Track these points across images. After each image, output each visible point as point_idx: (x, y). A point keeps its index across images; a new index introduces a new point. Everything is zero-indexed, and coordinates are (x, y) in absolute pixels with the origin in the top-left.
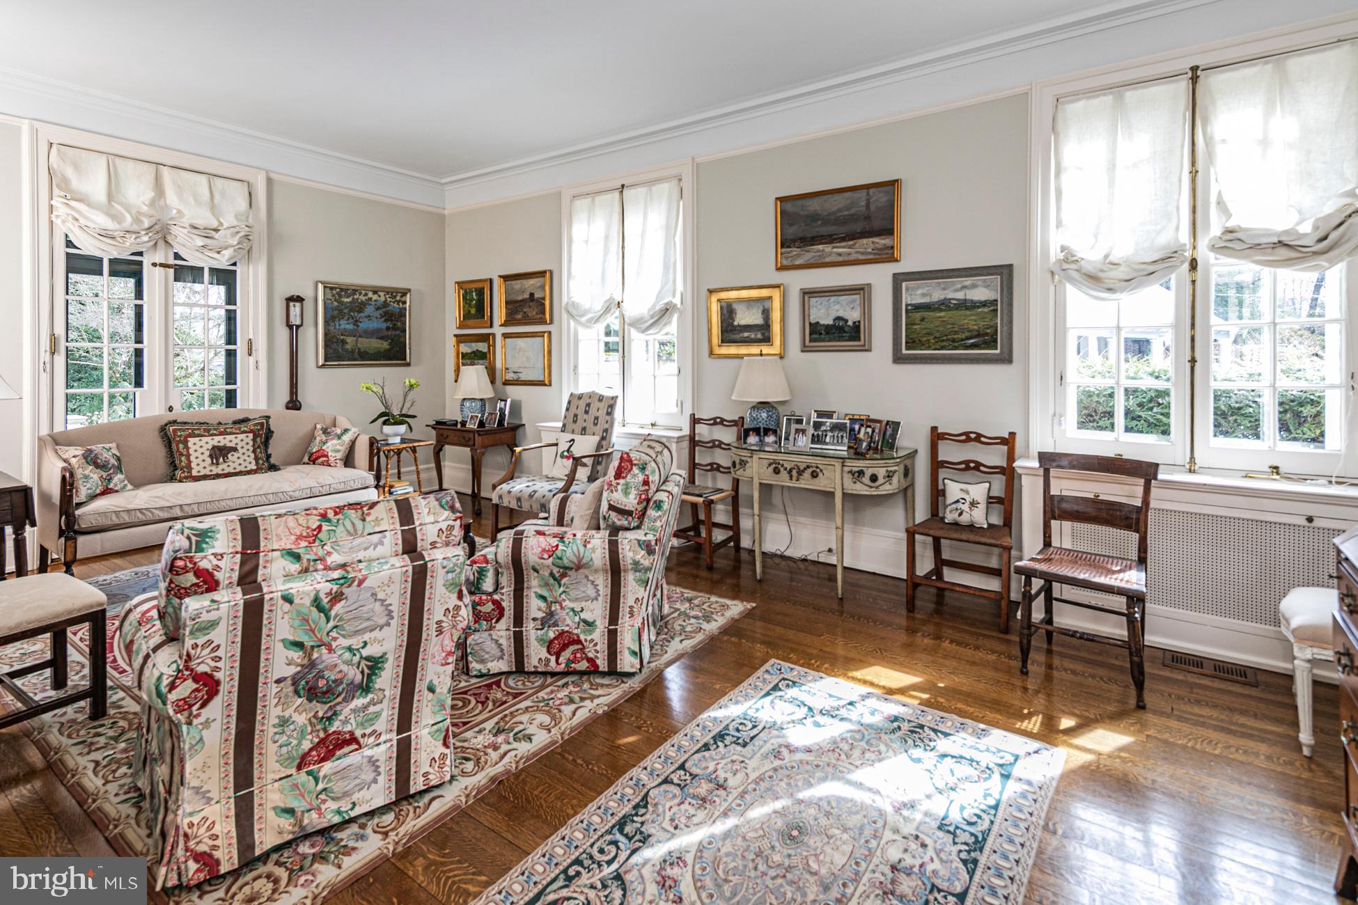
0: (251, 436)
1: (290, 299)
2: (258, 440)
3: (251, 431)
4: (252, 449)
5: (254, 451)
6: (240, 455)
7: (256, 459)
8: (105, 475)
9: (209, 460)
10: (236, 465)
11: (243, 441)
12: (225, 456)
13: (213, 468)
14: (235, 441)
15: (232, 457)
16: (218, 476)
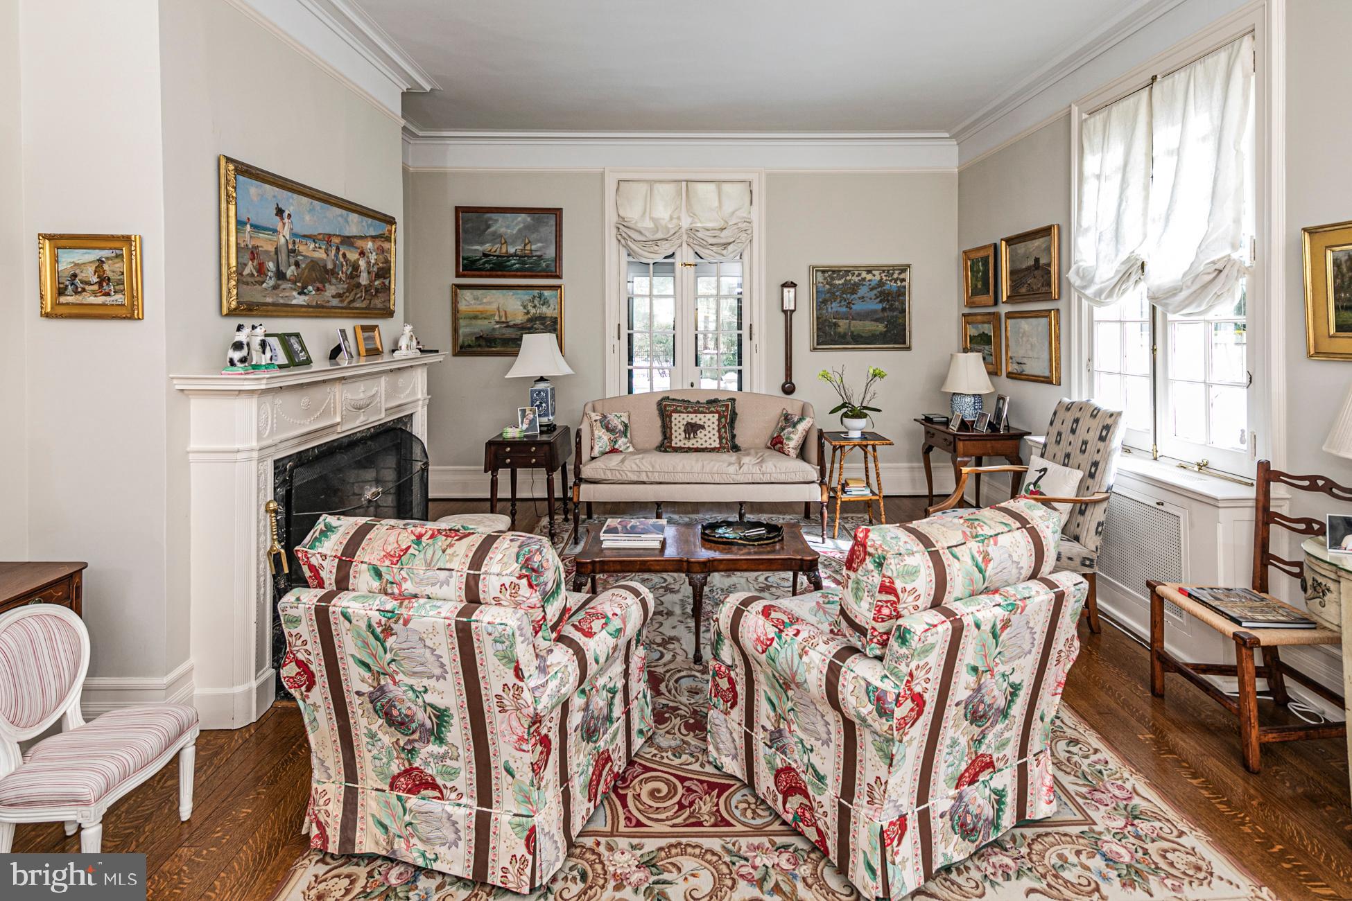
0: (717, 416)
1: (785, 285)
2: (723, 420)
3: (717, 412)
4: (717, 428)
5: (719, 431)
6: (706, 433)
7: (720, 438)
8: (612, 437)
9: (683, 434)
10: (703, 441)
11: (710, 421)
12: (695, 433)
13: (686, 442)
14: (703, 420)
15: (700, 434)
16: (689, 450)
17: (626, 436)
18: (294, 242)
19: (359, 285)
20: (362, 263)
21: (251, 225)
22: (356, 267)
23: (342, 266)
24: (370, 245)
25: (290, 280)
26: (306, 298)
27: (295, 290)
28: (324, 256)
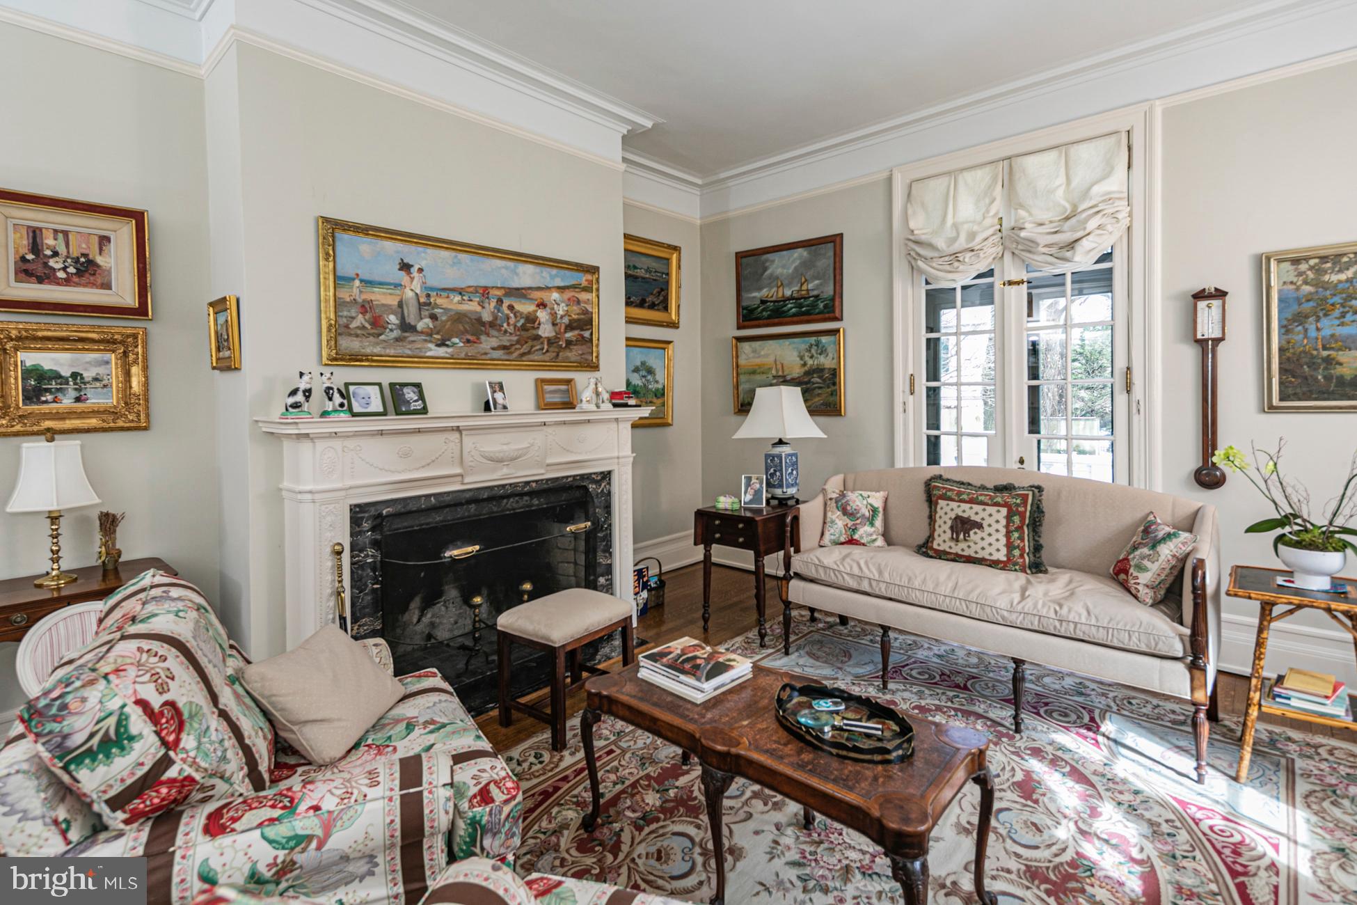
0: (1004, 511)
2: (1016, 519)
3: (1005, 505)
4: (1003, 531)
5: (1008, 535)
6: (984, 535)
7: (1010, 546)
8: (850, 524)
9: (949, 532)
10: (978, 548)
11: (994, 519)
12: (967, 532)
13: (953, 544)
14: (982, 514)
15: (975, 535)
16: (957, 558)
17: (872, 524)
18: (428, 296)
19: (537, 337)
20: (542, 315)
21: (361, 281)
22: (531, 320)
23: (508, 318)
24: (555, 295)
25: (422, 332)
26: (450, 350)
27: (431, 342)
28: (479, 309)
